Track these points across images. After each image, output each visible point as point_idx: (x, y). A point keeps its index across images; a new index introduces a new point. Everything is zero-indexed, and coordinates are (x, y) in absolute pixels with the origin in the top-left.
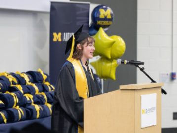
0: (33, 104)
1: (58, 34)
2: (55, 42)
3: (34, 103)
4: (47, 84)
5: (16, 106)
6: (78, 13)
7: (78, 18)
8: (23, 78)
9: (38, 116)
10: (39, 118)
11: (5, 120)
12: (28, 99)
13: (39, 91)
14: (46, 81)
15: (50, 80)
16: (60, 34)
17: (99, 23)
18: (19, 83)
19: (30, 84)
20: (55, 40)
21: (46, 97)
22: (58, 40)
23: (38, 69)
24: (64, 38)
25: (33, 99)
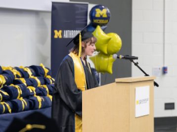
0: (35, 96)
1: (58, 31)
2: (56, 39)
3: (37, 95)
4: (49, 77)
5: (20, 97)
6: (77, 12)
7: (77, 17)
8: (26, 72)
9: (40, 106)
10: (41, 108)
11: (10, 111)
12: (31, 91)
13: (42, 84)
14: (48, 74)
15: (51, 74)
16: (60, 31)
17: (95, 21)
18: (23, 77)
19: (33, 77)
20: (56, 37)
21: (47, 89)
22: (58, 37)
23: (40, 64)
24: (65, 35)
25: (36, 91)
